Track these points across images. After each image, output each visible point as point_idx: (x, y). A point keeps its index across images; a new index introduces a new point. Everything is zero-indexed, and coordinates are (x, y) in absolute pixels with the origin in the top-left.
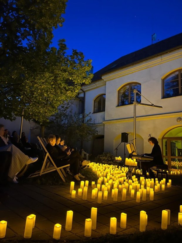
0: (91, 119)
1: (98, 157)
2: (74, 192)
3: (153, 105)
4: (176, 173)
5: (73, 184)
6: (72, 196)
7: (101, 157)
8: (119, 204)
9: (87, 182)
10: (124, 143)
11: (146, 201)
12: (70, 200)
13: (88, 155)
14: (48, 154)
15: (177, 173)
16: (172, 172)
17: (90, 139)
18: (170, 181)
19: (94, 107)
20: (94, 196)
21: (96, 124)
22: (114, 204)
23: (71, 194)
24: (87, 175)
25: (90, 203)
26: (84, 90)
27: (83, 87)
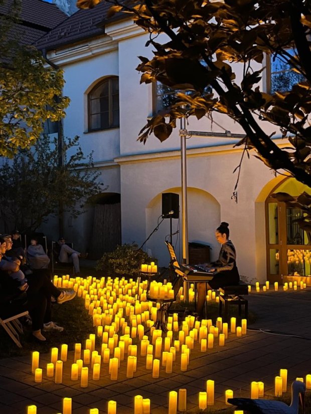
0: (82, 153)
1: (104, 258)
2: (39, 372)
3: (229, 135)
4: (295, 287)
5: (36, 355)
6: (36, 379)
7: (112, 258)
8: (119, 384)
9: (65, 347)
10: (170, 219)
11: (173, 372)
12: (33, 387)
13: (76, 255)
15: (299, 286)
16: (286, 284)
17: (81, 210)
18: (244, 322)
19: (90, 115)
20: (76, 375)
21: (97, 163)
22: (110, 385)
23: (34, 375)
24: (70, 322)
25: (67, 389)
26: (56, 63)
27: (54, 55)
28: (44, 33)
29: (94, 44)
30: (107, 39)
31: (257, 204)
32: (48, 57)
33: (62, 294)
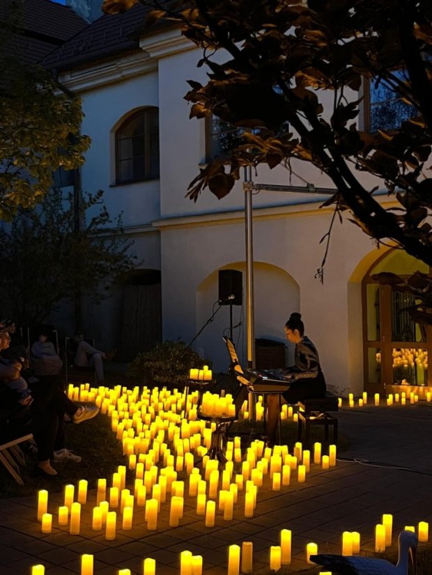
0: (107, 214)
1: (137, 360)
2: (47, 519)
3: (311, 189)
4: (403, 400)
5: (43, 496)
6: (43, 529)
7: (149, 360)
8: (159, 535)
9: (83, 484)
10: (229, 306)
11: (233, 519)
12: (39, 539)
13: (99, 356)
15: (408, 399)
16: (391, 396)
17: (106, 293)
18: (333, 448)
19: (118, 160)
20: (99, 523)
21: (129, 228)
22: (146, 537)
23: (40, 523)
24: (91, 449)
25: (86, 542)
26: (72, 89)
27: (68, 78)
28: (55, 46)
29: (123, 63)
30: (142, 56)
31: (351, 285)
32: (60, 81)
33: (79, 411)
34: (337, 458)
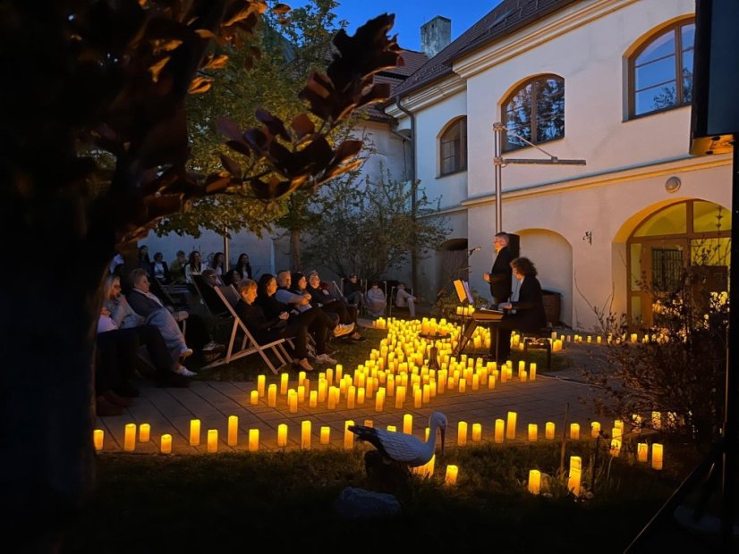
3: (555, 161)
13: (411, 300)
14: (238, 321)
18: (533, 366)
19: (442, 159)
21: (445, 209)
26: (410, 110)
27: (407, 101)
28: (401, 81)
29: (444, 85)
30: (457, 77)
31: (614, 245)
32: (402, 104)
33: (337, 327)
34: (537, 373)
